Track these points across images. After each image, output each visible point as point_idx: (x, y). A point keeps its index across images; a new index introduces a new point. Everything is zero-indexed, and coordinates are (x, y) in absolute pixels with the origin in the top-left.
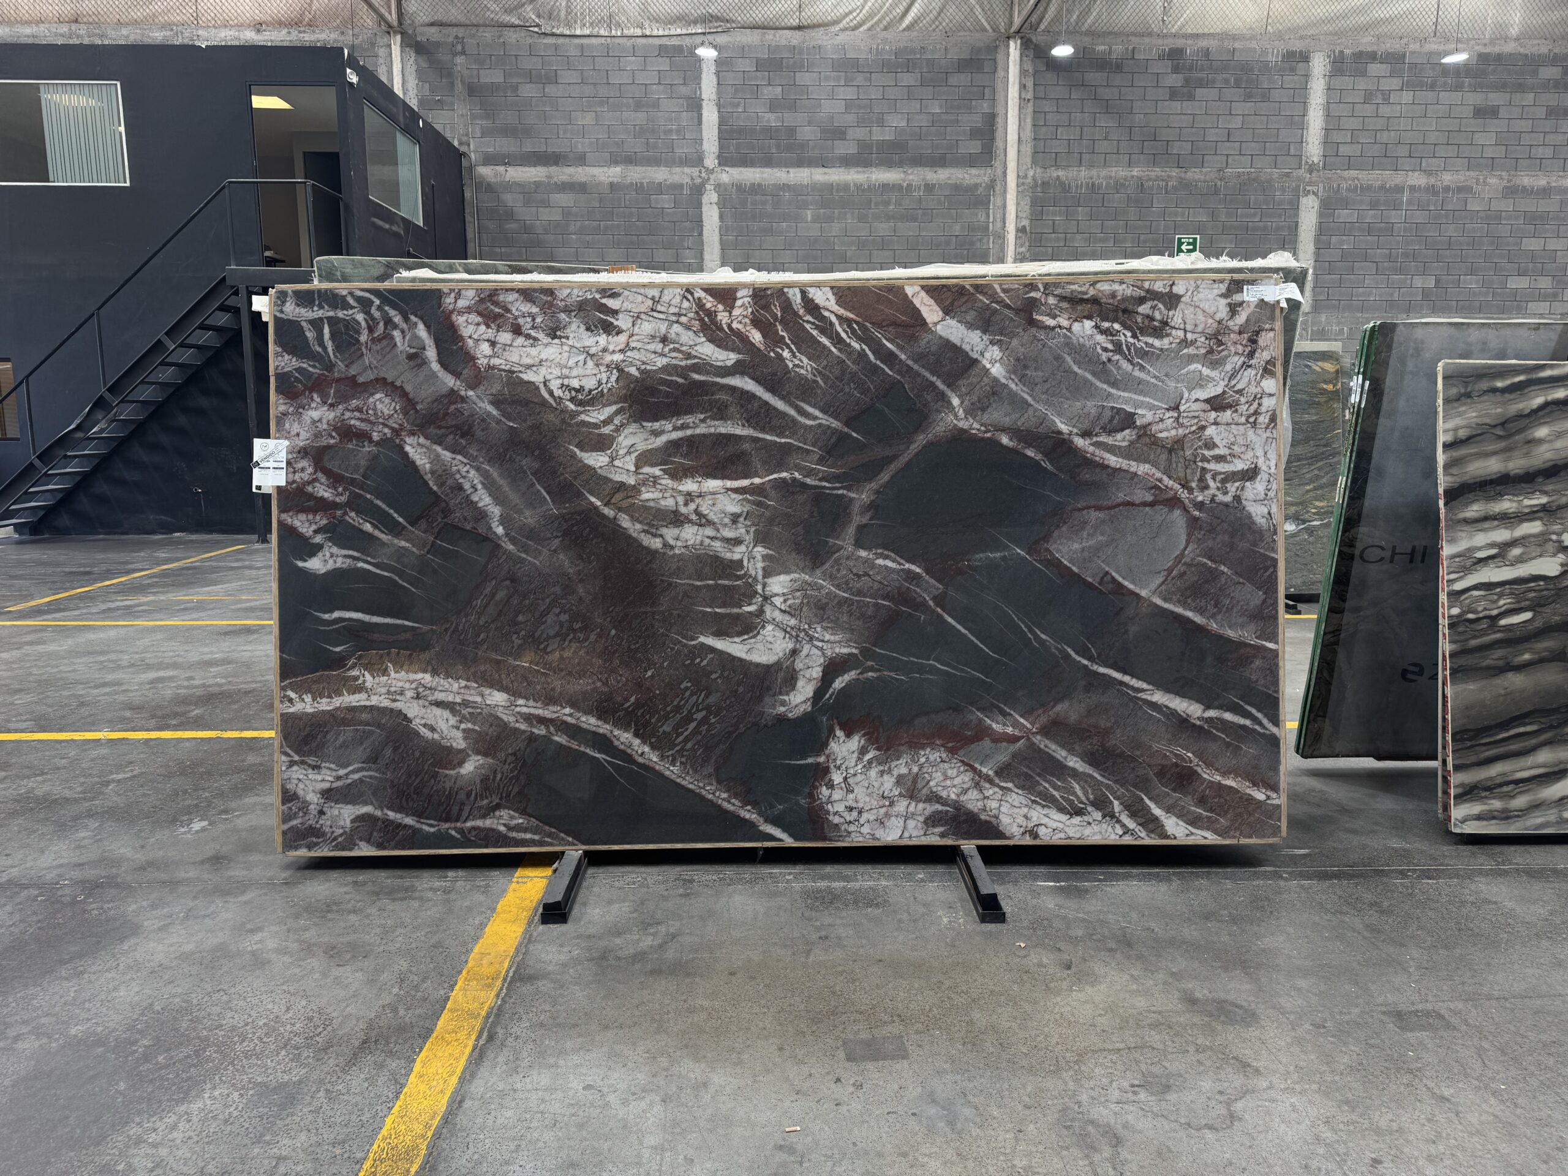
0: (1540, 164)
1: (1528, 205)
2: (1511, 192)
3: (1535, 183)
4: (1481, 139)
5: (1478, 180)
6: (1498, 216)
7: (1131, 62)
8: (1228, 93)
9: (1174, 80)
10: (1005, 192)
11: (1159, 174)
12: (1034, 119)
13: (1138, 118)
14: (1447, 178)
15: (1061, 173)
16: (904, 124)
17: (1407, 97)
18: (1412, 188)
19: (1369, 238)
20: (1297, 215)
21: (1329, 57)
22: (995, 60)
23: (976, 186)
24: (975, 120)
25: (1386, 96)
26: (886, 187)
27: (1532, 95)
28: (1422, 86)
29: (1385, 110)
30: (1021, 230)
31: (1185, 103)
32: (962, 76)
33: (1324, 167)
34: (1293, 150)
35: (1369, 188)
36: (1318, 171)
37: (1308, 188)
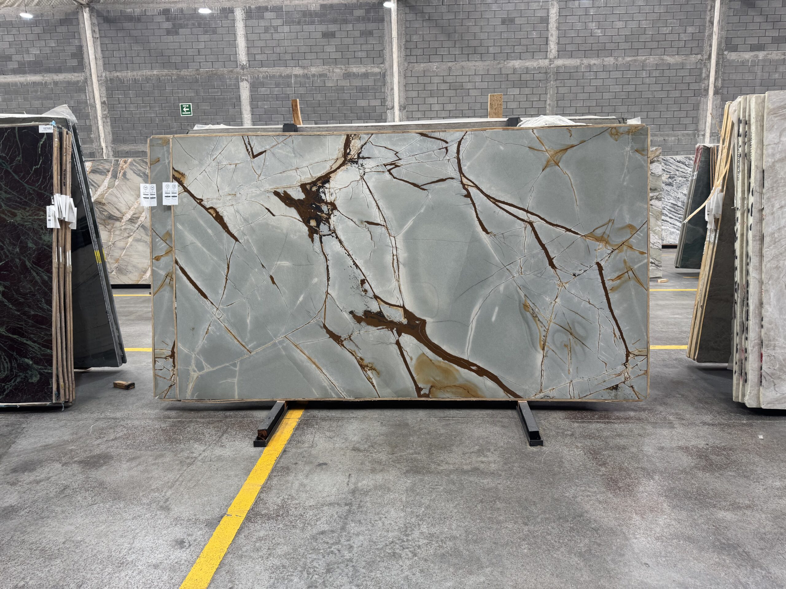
0: (361, 61)
1: (357, 82)
2: (348, 76)
3: (360, 71)
4: (328, 49)
5: (329, 70)
6: (342, 89)
7: (145, 17)
8: (195, 30)
9: (167, 25)
10: (92, 84)
11: (167, 73)
12: (101, 47)
13: (152, 45)
14: (314, 70)
15: (118, 74)
16: (38, 52)
17: (286, 29)
18: (296, 76)
19: (277, 102)
20: (239, 91)
21: (244, 10)
22: (77, 19)
23: (78, 82)
24: (73, 49)
25: (276, 28)
26: (34, 84)
27: (351, 25)
28: (293, 23)
29: (276, 36)
30: (103, 103)
31: (175, 36)
32: (63, 27)
33: (249, 67)
34: (232, 58)
35: (274, 76)
36: (247, 69)
37: (243, 77)
